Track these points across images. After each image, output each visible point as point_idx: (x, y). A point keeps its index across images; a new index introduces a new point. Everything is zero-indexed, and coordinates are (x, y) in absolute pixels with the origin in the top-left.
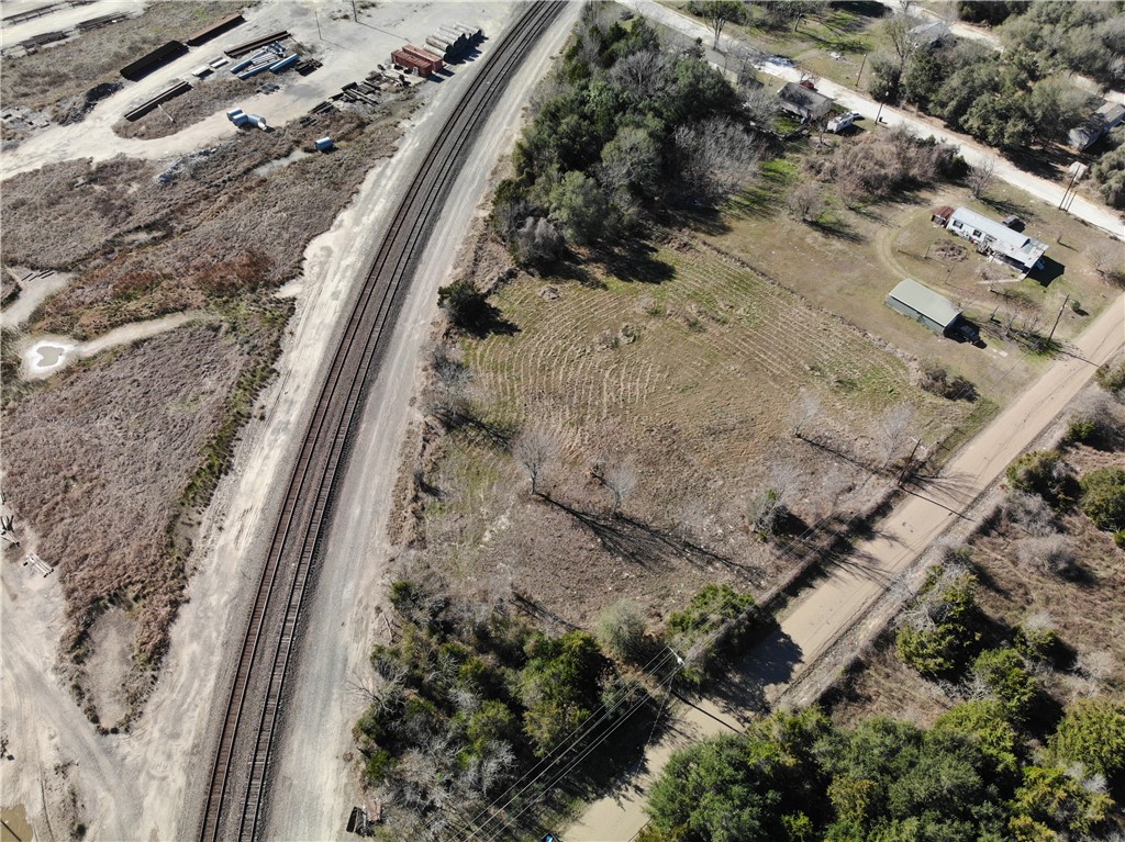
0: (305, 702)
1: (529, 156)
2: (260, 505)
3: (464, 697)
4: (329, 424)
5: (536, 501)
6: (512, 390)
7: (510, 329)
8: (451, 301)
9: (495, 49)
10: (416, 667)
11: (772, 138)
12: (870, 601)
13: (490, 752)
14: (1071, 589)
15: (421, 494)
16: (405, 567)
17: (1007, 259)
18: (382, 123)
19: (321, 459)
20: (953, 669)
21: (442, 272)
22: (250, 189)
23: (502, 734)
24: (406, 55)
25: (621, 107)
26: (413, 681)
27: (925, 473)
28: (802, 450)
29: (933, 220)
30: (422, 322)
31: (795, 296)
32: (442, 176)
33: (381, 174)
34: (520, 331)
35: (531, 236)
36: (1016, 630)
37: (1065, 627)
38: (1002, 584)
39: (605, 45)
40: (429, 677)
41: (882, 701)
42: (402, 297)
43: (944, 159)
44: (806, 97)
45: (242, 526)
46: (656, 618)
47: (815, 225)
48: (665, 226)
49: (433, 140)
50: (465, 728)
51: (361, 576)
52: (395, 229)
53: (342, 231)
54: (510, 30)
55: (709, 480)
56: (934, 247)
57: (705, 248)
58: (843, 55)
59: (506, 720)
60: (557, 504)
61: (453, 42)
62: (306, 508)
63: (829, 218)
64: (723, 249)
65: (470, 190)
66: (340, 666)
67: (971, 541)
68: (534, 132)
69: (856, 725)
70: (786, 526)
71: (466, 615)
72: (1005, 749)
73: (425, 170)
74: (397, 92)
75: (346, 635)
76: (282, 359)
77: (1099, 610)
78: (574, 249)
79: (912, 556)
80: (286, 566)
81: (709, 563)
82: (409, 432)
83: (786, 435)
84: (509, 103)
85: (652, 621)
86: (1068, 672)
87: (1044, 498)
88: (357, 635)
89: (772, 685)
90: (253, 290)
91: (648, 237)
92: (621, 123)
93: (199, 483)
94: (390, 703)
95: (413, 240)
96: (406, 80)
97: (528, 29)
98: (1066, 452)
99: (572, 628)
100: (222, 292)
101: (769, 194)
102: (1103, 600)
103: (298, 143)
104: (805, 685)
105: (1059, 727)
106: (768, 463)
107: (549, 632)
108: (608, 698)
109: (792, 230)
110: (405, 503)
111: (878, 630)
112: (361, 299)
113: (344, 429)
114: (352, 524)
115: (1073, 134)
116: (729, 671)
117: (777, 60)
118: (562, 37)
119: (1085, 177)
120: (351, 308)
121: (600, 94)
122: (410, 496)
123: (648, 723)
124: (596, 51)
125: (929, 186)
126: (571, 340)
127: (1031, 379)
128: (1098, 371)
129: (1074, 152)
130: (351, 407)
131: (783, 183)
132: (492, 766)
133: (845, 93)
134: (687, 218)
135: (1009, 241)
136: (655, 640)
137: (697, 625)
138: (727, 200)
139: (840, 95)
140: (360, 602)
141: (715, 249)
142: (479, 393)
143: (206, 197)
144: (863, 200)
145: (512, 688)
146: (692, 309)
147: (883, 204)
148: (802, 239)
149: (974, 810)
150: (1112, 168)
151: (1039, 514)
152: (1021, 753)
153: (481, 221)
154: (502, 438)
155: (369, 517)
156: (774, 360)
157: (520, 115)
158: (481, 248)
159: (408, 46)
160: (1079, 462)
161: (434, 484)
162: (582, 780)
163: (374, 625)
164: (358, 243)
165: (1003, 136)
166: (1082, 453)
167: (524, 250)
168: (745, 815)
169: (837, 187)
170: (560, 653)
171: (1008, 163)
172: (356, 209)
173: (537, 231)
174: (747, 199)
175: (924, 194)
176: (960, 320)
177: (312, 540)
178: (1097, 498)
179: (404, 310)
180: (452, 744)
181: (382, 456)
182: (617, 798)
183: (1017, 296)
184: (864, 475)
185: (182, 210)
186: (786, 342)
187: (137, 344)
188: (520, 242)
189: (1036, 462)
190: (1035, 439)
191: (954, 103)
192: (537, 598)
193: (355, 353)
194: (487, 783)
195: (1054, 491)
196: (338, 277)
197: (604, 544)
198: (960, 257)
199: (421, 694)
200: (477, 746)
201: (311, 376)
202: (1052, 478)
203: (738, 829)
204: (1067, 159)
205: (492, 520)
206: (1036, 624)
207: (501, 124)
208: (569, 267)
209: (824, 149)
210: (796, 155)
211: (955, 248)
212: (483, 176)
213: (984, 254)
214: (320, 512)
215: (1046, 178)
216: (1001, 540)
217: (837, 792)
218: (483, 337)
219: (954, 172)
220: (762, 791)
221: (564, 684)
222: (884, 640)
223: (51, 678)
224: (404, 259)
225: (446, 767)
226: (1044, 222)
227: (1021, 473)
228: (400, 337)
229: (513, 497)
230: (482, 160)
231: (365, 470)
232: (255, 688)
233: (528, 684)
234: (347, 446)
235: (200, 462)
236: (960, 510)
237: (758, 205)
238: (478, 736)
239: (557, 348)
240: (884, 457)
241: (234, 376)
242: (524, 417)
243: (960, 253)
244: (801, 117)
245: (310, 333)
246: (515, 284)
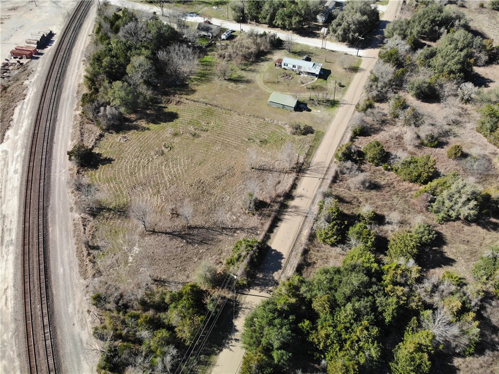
0: (68, 367)
1: (92, 81)
2: (11, 284)
3: (144, 334)
4: (33, 233)
5: (149, 234)
6: (120, 188)
7: (109, 161)
8: (75, 156)
9: (60, 38)
10: (117, 330)
11: (200, 48)
12: (301, 224)
13: (165, 353)
14: (373, 192)
15: (91, 251)
16: (94, 287)
17: (309, 73)
18: (15, 85)
19: (35, 252)
20: (342, 239)
21: (66, 145)
23: (168, 343)
24: (18, 51)
25: (129, 48)
26: (117, 337)
27: (305, 167)
28: (256, 174)
29: (275, 66)
30: (64, 171)
31: (232, 112)
32: (52, 101)
33: (22, 108)
34: (114, 160)
35: (105, 116)
36: (359, 215)
37: (377, 208)
38: (347, 200)
39: (112, 24)
40: (124, 332)
41: (320, 262)
42: (50, 162)
43: (272, 40)
44: (209, 27)
45: (6, 297)
46: (220, 264)
47: (230, 80)
48: (167, 96)
49: (43, 86)
50: (150, 347)
51: (74, 300)
52: (36, 132)
53: (10, 141)
54: (65, 28)
55: (223, 198)
56: (279, 77)
57: (187, 101)
58: (218, 7)
59: (168, 335)
60: (159, 232)
61: (39, 40)
62: (35, 278)
63: (235, 76)
64: (196, 100)
65: (68, 103)
66: (79, 344)
67: (330, 187)
68: (91, 69)
69: (313, 275)
70: (260, 206)
71: (132, 297)
72: (372, 262)
73: (43, 100)
74: (18, 69)
75: (77, 328)
77: (387, 197)
78: (128, 116)
79: (311, 201)
80: (35, 308)
81: (235, 232)
82: (75, 224)
83: (248, 169)
84: (75, 60)
85: (219, 266)
86: (384, 224)
87: (352, 161)
88: (83, 327)
89: (276, 272)
91: (161, 103)
92: (131, 56)
94: (110, 351)
95: (47, 134)
96: (21, 62)
97: (74, 25)
98: (354, 141)
99: (184, 284)
101: (207, 72)
102: (387, 193)
104: (288, 267)
105: (389, 247)
106: (245, 183)
107: (175, 289)
108: (210, 307)
109: (221, 85)
110: (84, 258)
111: (308, 234)
112: (29, 169)
113: (41, 233)
114: (61, 277)
115: (318, 17)
116: (257, 274)
117: (192, 14)
118: (91, 25)
119: (328, 33)
120: (25, 175)
121: (117, 45)
122: (85, 254)
123: (230, 309)
124: (109, 27)
125: (269, 53)
126: (141, 157)
127: (332, 117)
128: (356, 107)
129: (321, 24)
130: (41, 222)
131: (211, 66)
132: (168, 358)
133: (224, 23)
134: (175, 90)
135: (307, 66)
136: (222, 274)
137: (238, 260)
138: (190, 79)
139: (222, 24)
140: (78, 311)
141: (192, 100)
142: (104, 195)
144: (246, 65)
145: (166, 321)
146: (191, 128)
147: (254, 64)
148: (227, 87)
149: (370, 290)
150: (337, 26)
151: (352, 168)
152: (379, 262)
153: (78, 116)
154: (122, 212)
155: (68, 271)
156: (233, 141)
157: (82, 64)
158: (82, 128)
159: (18, 47)
160: (360, 144)
161: (96, 244)
162: (211, 347)
163: (89, 319)
164: (20, 144)
165: (292, 25)
166: (360, 140)
167: (104, 123)
168: (284, 330)
169: (234, 62)
170: (182, 296)
171: (297, 35)
172: (14, 128)
173: (107, 112)
174: (198, 76)
175: (269, 56)
176: (298, 103)
178: (371, 154)
179: (53, 168)
180: (146, 356)
181: (65, 240)
182: (229, 348)
183: (316, 87)
184: (282, 175)
186: (235, 132)
188: (101, 120)
189: (344, 148)
190: (341, 140)
191: (268, 16)
192: (164, 277)
193: (34, 195)
194: (169, 367)
195: (354, 157)
196: (14, 163)
197: (187, 242)
198: (291, 78)
199: (124, 341)
200: (158, 352)
201: (16, 214)
202: (352, 153)
203: (283, 337)
204: (319, 28)
205: (130, 251)
206: (366, 210)
207: (74, 70)
208: (128, 125)
209: (223, 48)
210: (212, 53)
211: (287, 75)
212: (73, 96)
213: (299, 74)
214: (43, 277)
215: (313, 38)
216: (341, 183)
217: (316, 305)
218: (97, 168)
219: (278, 44)
220: (287, 318)
221: (189, 309)
222: (312, 237)
224: (45, 144)
225: (147, 368)
226: (318, 55)
227: (340, 155)
228: (55, 179)
229: (137, 237)
230: (70, 88)
231: (58, 250)
232: (42, 370)
233: (173, 316)
234: (45, 242)
236: (322, 177)
237: (204, 77)
238: (157, 348)
239: (135, 163)
240: (287, 166)
242: (130, 199)
243: (290, 76)
244: (209, 36)
245: (9, 193)
246: (104, 140)
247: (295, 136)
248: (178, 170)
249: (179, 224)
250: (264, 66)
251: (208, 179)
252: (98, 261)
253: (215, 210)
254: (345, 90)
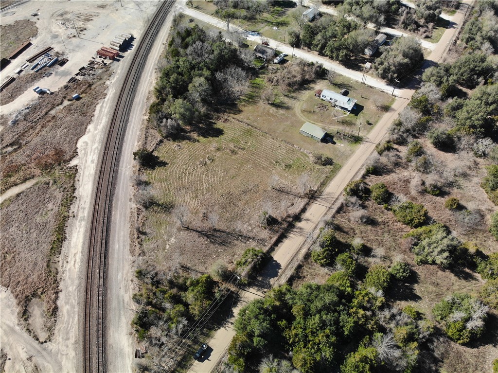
0: (112, 318)
1: (160, 92)
2: (80, 250)
3: (167, 305)
4: (100, 214)
5: (184, 230)
6: (169, 188)
7: (164, 164)
8: (139, 157)
9: (139, 44)
10: (149, 298)
11: (254, 69)
12: (302, 244)
13: (179, 322)
14: (369, 227)
15: (140, 235)
16: (139, 264)
17: (342, 108)
18: (98, 83)
19: (100, 229)
20: (330, 262)
21: (133, 145)
23: (182, 315)
24: (103, 51)
25: (193, 67)
26: (149, 303)
27: (317, 194)
28: (275, 194)
29: (315, 95)
30: (129, 167)
31: (268, 135)
32: (127, 104)
33: (102, 107)
34: (168, 164)
35: (166, 126)
36: (350, 245)
37: (368, 241)
38: (345, 230)
39: (183, 39)
40: (154, 301)
41: (309, 277)
42: (119, 158)
43: (318, 69)
44: (264, 50)
45: (75, 260)
46: (232, 264)
47: (273, 104)
48: (217, 113)
49: (120, 89)
50: (170, 315)
51: (123, 270)
52: (112, 130)
53: (90, 134)
54: (144, 34)
55: (244, 210)
56: (316, 107)
57: (234, 120)
58: (278, 27)
59: (183, 310)
60: (192, 229)
61: (121, 43)
62: (98, 248)
63: (278, 101)
64: (240, 120)
65: (139, 108)
66: (122, 303)
67: (334, 217)
69: (300, 287)
70: (271, 222)
71: (164, 278)
72: (348, 286)
73: (119, 102)
74: (102, 68)
75: (122, 292)
76: (77, 192)
77: (379, 233)
78: (184, 127)
79: (314, 225)
80: (95, 271)
81: (248, 240)
82: (132, 212)
83: (269, 189)
84: (149, 67)
85: (230, 265)
86: (370, 257)
87: (357, 197)
88: (126, 291)
89: (272, 279)
90: (59, 165)
91: (212, 118)
92: (194, 75)
94: (142, 313)
95: (119, 133)
96: (105, 62)
97: (151, 32)
98: (366, 178)
99: (203, 273)
100: (47, 168)
101: (255, 94)
102: (381, 229)
104: (283, 276)
105: (366, 276)
106: (264, 200)
107: (193, 276)
108: (217, 295)
109: (264, 108)
110: (135, 240)
111: (305, 253)
112: (103, 161)
113: (106, 215)
116: (258, 277)
117: (253, 33)
118: (166, 33)
119: (371, 68)
120: (100, 166)
121: (184, 63)
122: (136, 237)
123: (232, 299)
124: (180, 41)
125: (313, 82)
126: (189, 165)
127: (352, 153)
128: (376, 146)
129: (368, 57)
130: (107, 206)
131: (259, 88)
132: (181, 326)
134: (225, 108)
135: (343, 100)
136: (232, 271)
137: (244, 264)
138: (240, 99)
140: (125, 279)
141: (237, 120)
142: (155, 192)
144: (289, 92)
145: (184, 299)
146: (232, 145)
147: (297, 92)
148: (268, 111)
149: (338, 308)
151: (356, 203)
152: (353, 286)
153: (145, 121)
154: (168, 208)
155: (122, 248)
156: (263, 161)
157: (154, 72)
158: (147, 132)
159: (103, 47)
160: (370, 181)
161: (144, 231)
162: (213, 324)
163: (131, 286)
164: (98, 138)
165: (339, 57)
166: (371, 178)
167: (164, 132)
168: (265, 324)
169: (279, 88)
170: (199, 283)
172: (94, 123)
173: (168, 124)
174: (247, 97)
175: (311, 86)
176: (326, 135)
178: (376, 194)
179: (121, 163)
180: (166, 322)
181: (122, 224)
182: (225, 328)
183: (346, 122)
184: (296, 199)
186: (266, 153)
187: (18, 195)
188: (162, 129)
189: (353, 185)
190: (354, 176)
191: (320, 45)
192: (189, 265)
193: (105, 184)
194: (180, 332)
195: (361, 194)
196: (92, 153)
199: (152, 307)
200: (175, 320)
201: (89, 197)
202: (359, 190)
203: (263, 329)
204: (364, 61)
206: (357, 242)
207: (147, 77)
208: (184, 135)
209: (274, 71)
210: (263, 76)
211: (324, 106)
212: (143, 101)
213: (334, 107)
216: (344, 214)
217: (294, 311)
218: (154, 169)
219: (322, 74)
220: (270, 315)
221: (201, 294)
222: (307, 256)
224: (117, 142)
225: (165, 330)
226: (356, 90)
227: (348, 190)
228: (121, 174)
229: (175, 230)
230: (142, 94)
231: (117, 230)
232: (93, 317)
233: (189, 296)
234: (109, 222)
236: (329, 206)
237: (252, 99)
238: (174, 317)
239: (183, 169)
240: (302, 191)
241: (59, 201)
242: (175, 198)
243: (325, 108)
244: (264, 58)
245: (86, 179)
246: (163, 145)
248: (214, 180)
249: (207, 225)
250: (306, 95)
251: (236, 192)
253: (236, 219)
254: (371, 129)
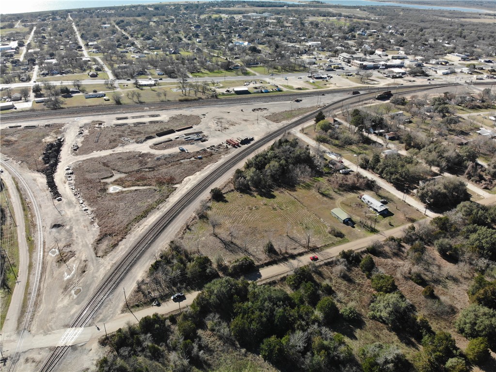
1: (248, 166)
4: (172, 212)
7: (226, 202)
8: (213, 193)
11: (320, 172)
14: (345, 282)
17: (374, 209)
18: (217, 155)
19: (167, 218)
22: (177, 164)
24: (230, 141)
29: (358, 197)
30: (205, 197)
31: (305, 208)
32: (226, 168)
34: (228, 202)
35: (239, 181)
37: (338, 289)
38: (325, 276)
42: (203, 191)
43: (368, 183)
44: (335, 163)
47: (321, 193)
48: (279, 187)
52: (208, 177)
53: (195, 176)
56: (354, 204)
57: (287, 194)
63: (327, 192)
64: (292, 194)
67: (321, 266)
73: (222, 166)
76: (168, 199)
78: (252, 188)
82: (190, 217)
87: (347, 260)
90: (168, 184)
91: (273, 189)
93: (138, 218)
96: (228, 147)
100: (160, 183)
101: (312, 185)
103: (194, 156)
109: (314, 194)
112: (193, 190)
113: (175, 214)
114: (168, 232)
120: (189, 191)
122: (184, 229)
124: (278, 145)
126: (240, 206)
127: (364, 237)
133: (351, 165)
134: (286, 186)
135: (376, 205)
139: (349, 165)
141: (290, 194)
143: (166, 164)
144: (339, 190)
146: (276, 205)
147: (345, 192)
148: (315, 196)
153: (231, 179)
158: (227, 184)
159: (232, 139)
161: (191, 228)
167: (237, 185)
169: (333, 186)
173: (241, 180)
176: (350, 219)
177: (158, 233)
179: (202, 194)
185: (159, 166)
187: (136, 190)
196: (189, 185)
197: (225, 247)
205: (201, 237)
206: (326, 283)
208: (248, 192)
210: (326, 177)
211: (360, 205)
214: (162, 228)
218: (218, 202)
223: (90, 245)
226: (395, 203)
229: (208, 234)
235: (140, 214)
237: (308, 187)
239: (236, 207)
241: (155, 200)
243: (362, 206)
245: (178, 195)
246: (232, 193)
247: (329, 234)
250: (352, 195)
252: (186, 234)
254: (391, 228)
